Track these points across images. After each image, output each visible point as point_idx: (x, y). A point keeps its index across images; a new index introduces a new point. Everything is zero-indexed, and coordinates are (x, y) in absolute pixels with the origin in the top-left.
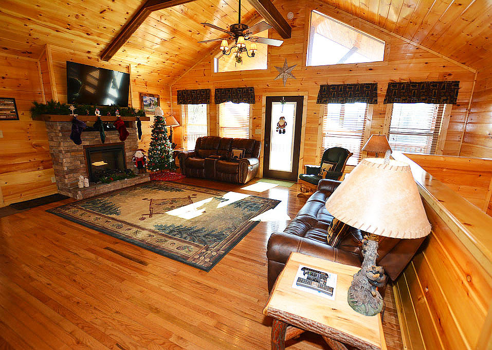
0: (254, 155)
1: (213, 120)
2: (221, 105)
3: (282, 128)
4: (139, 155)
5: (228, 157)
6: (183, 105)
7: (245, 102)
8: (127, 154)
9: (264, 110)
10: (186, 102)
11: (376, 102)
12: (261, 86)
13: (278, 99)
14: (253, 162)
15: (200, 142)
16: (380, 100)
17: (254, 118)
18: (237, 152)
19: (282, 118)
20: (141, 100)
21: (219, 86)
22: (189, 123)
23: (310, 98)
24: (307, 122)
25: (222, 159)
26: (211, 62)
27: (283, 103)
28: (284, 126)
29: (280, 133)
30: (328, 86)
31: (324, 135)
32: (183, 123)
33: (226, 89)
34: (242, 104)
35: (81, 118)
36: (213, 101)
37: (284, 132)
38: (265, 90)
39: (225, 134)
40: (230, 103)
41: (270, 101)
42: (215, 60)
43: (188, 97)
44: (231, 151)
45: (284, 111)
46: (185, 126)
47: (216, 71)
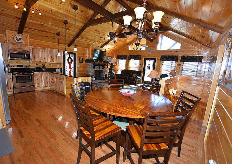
0: (140, 76)
1: (127, 64)
2: (130, 60)
3: (149, 68)
4: (106, 73)
5: (132, 76)
6: (118, 60)
7: (138, 60)
8: (103, 73)
9: (144, 62)
10: (119, 59)
11: (178, 61)
12: (143, 55)
13: (148, 59)
14: (139, 77)
15: (123, 71)
16: (179, 60)
17: (140, 64)
18: (134, 75)
19: (149, 65)
20: (107, 58)
21: (130, 55)
22: (119, 65)
23: (158, 59)
24: (157, 66)
25: (129, 76)
26: (128, 47)
27: (149, 60)
28: (149, 67)
29: (148, 69)
30: (164, 56)
31: (162, 70)
32: (118, 65)
33: (132, 56)
34: (137, 60)
35: (96, 63)
36: (128, 59)
37: (149, 69)
38: (144, 56)
39: (131, 69)
40: (133, 60)
41: (145, 59)
42: (129, 46)
43: (120, 57)
44: (132, 74)
45: (150, 63)
46: (118, 66)
47: (129, 50)
